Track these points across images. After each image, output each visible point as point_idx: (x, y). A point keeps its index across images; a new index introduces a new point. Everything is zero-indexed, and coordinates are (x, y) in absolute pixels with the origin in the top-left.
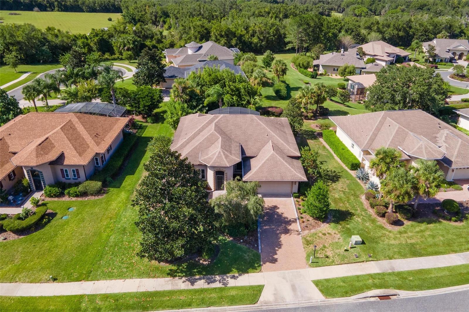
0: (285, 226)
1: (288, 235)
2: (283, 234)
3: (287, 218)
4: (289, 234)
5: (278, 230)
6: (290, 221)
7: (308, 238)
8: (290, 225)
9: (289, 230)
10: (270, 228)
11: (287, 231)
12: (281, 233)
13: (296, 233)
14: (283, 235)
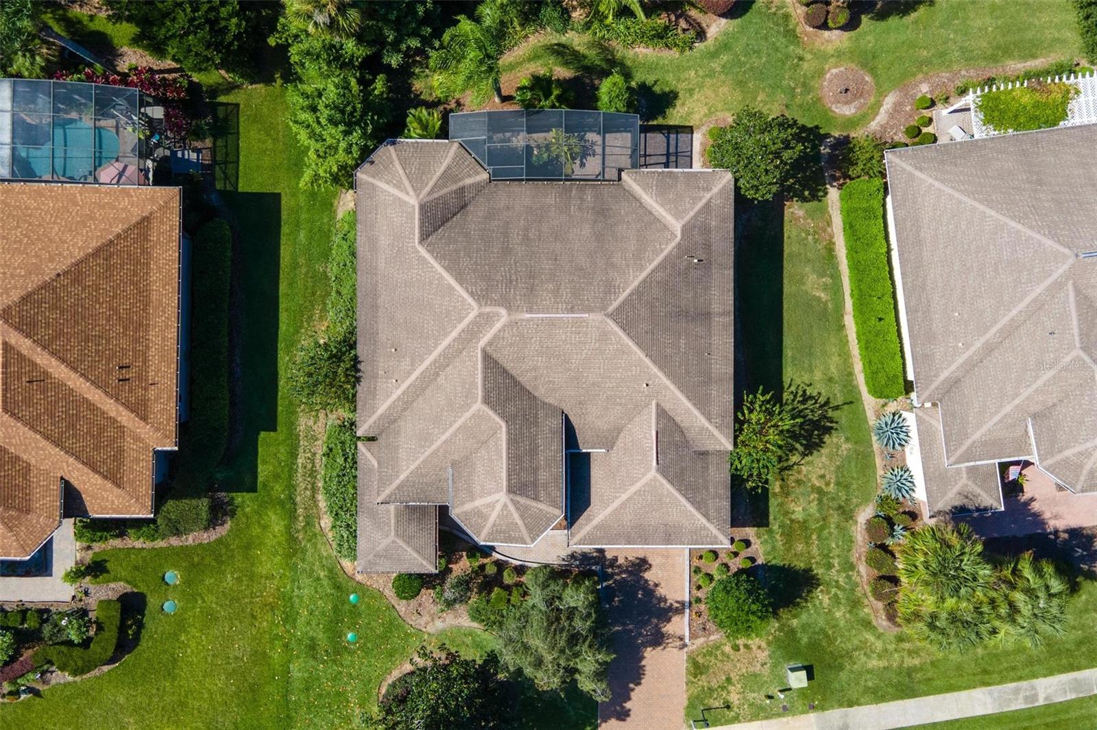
0: (657, 625)
1: (659, 648)
2: (650, 646)
3: (665, 600)
4: (662, 647)
5: (640, 634)
6: (670, 608)
7: (700, 660)
8: (669, 620)
9: (663, 635)
10: (625, 631)
11: (658, 639)
12: (645, 645)
13: (679, 643)
14: (649, 649)
